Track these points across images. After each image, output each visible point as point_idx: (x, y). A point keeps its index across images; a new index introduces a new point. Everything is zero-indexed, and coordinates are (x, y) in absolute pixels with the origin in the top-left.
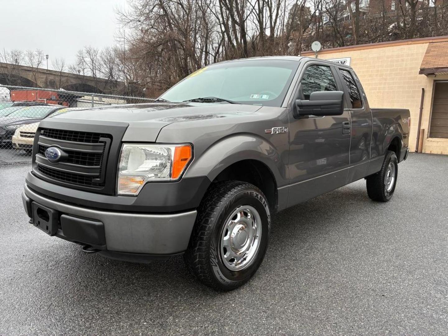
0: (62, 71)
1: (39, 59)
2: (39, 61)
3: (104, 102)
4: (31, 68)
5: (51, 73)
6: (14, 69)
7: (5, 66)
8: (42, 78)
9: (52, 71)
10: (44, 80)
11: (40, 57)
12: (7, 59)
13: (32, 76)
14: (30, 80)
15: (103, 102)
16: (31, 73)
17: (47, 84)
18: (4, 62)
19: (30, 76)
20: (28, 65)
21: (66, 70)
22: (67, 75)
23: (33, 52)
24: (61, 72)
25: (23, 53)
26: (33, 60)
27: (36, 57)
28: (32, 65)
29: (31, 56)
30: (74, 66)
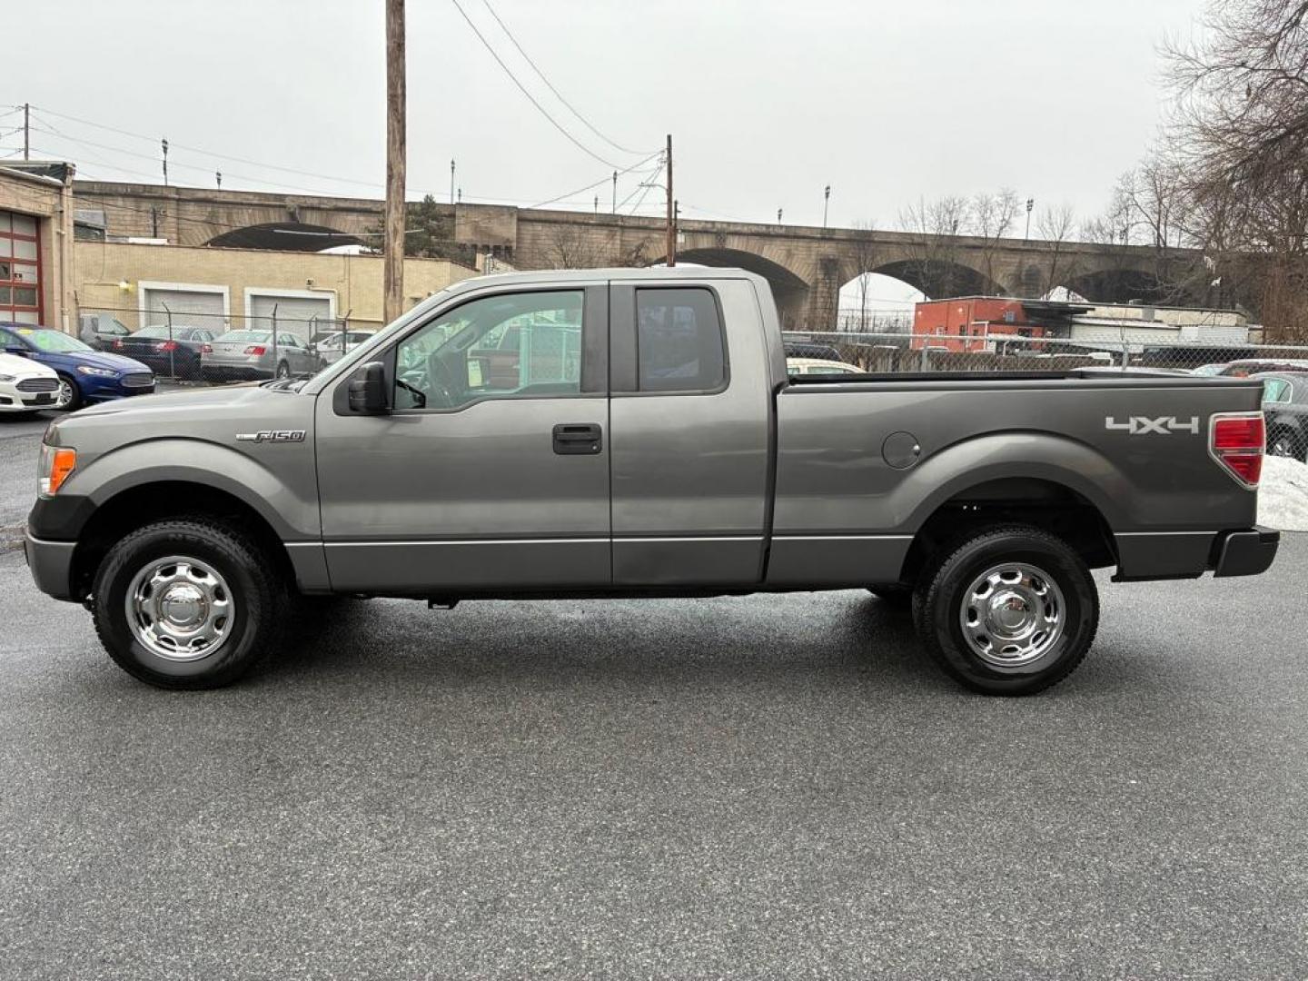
0: (1063, 240)
1: (1004, 215)
2: (1004, 220)
3: (1160, 322)
4: (981, 241)
5: (1034, 248)
6: (939, 246)
7: (920, 240)
8: (1009, 264)
9: (1037, 241)
10: (1012, 269)
11: (1008, 209)
12: (926, 223)
13: (983, 262)
14: (977, 272)
15: (1157, 321)
16: (979, 255)
17: (1020, 278)
18: (917, 232)
19: (976, 262)
20: (976, 234)
21: (1074, 236)
22: (1075, 249)
23: (993, 197)
24: (1058, 243)
25: (968, 202)
26: (990, 218)
27: (997, 211)
28: (986, 232)
29: (985, 207)
30: (1099, 221)
